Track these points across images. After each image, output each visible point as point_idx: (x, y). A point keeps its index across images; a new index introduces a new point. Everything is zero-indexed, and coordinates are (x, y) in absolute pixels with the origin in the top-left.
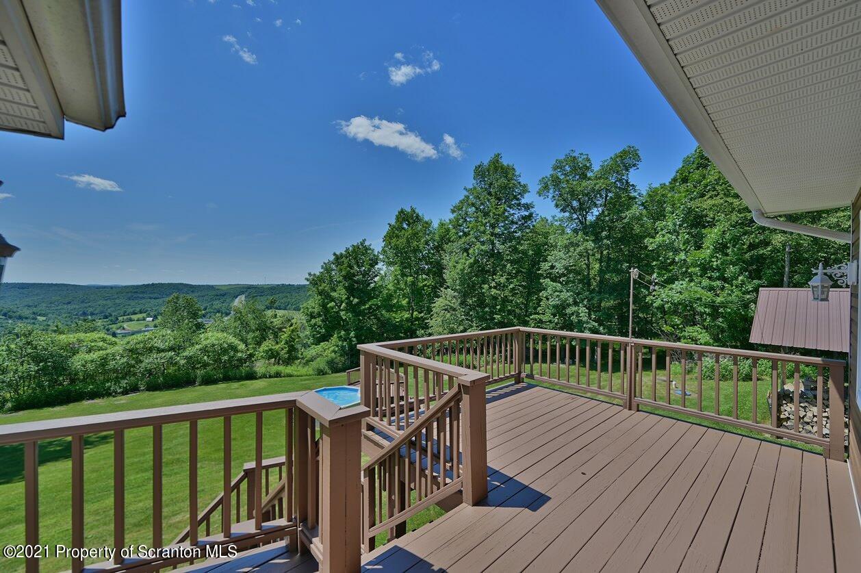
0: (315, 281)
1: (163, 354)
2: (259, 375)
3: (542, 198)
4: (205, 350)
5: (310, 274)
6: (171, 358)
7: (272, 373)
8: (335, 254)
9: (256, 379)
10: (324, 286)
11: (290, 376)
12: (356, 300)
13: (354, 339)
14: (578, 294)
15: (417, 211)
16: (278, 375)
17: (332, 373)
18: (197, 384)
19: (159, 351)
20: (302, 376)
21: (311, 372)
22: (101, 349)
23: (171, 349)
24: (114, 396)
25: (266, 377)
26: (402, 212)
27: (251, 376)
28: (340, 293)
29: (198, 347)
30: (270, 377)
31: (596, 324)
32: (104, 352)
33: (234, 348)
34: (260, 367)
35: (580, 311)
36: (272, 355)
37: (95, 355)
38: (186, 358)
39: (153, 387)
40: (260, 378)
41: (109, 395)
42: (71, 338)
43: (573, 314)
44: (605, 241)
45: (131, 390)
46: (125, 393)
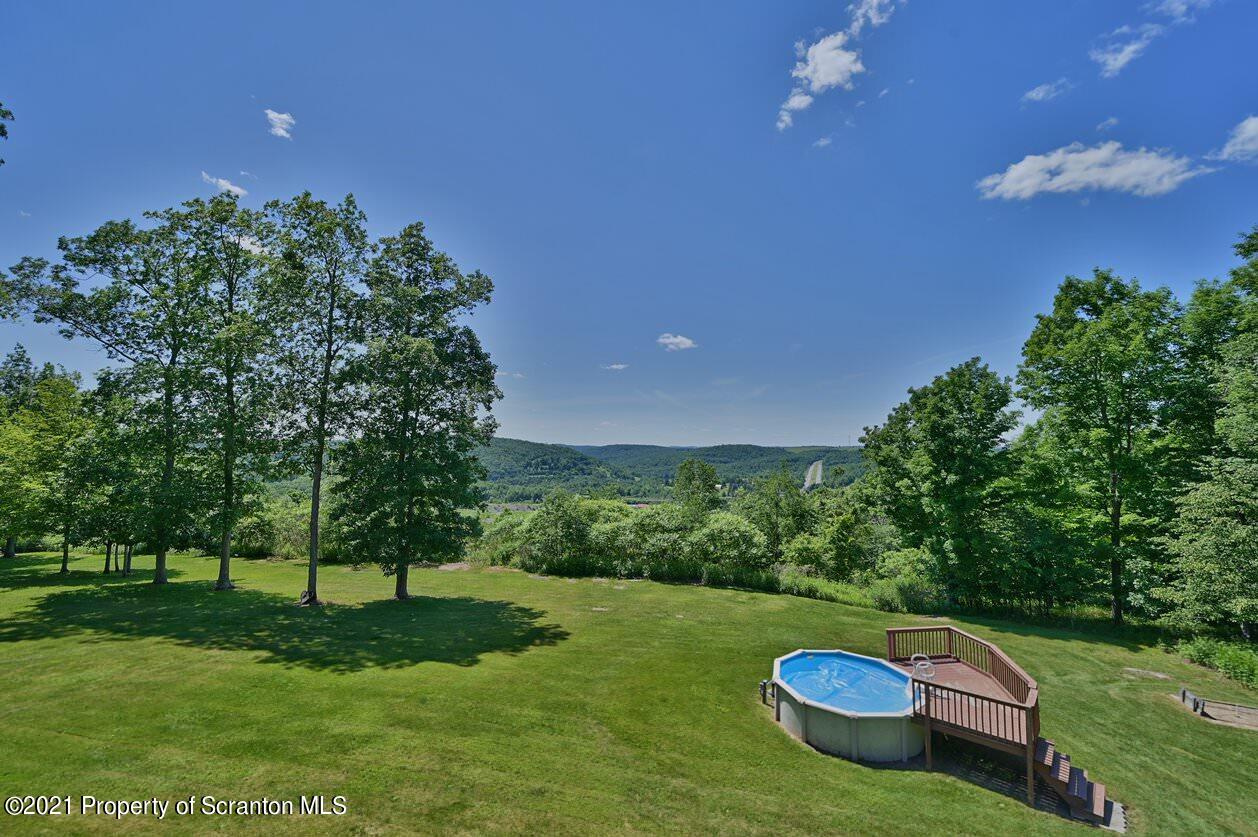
1: (666, 536)
2: (782, 588)
4: (712, 538)
5: (866, 429)
6: (675, 541)
7: (803, 588)
9: (778, 592)
11: (831, 599)
12: (952, 478)
13: (952, 555)
16: (811, 593)
17: (909, 611)
18: (703, 582)
19: (665, 530)
20: (851, 605)
21: (870, 602)
22: (616, 520)
23: (677, 530)
24: (619, 579)
25: (793, 594)
26: (1070, 286)
27: (772, 587)
28: (920, 463)
29: (704, 531)
30: (800, 594)
32: (616, 524)
33: (748, 540)
34: (787, 574)
36: (807, 557)
37: (608, 527)
38: (692, 544)
39: (657, 577)
40: (784, 592)
41: (615, 575)
42: (591, 504)
45: (636, 574)
46: (630, 576)
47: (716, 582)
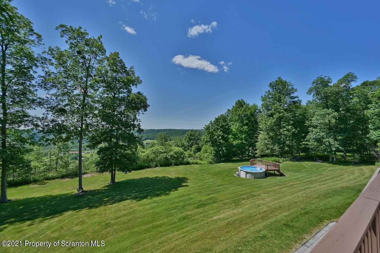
0: (208, 128)
3: (308, 95)
4: (175, 153)
5: (205, 126)
6: (166, 155)
7: (195, 162)
8: (216, 118)
10: (211, 130)
11: (200, 164)
14: (328, 134)
15: (244, 100)
16: (197, 163)
19: (162, 153)
21: (207, 163)
23: (165, 152)
24: (153, 168)
25: (193, 164)
26: (238, 101)
27: (188, 163)
29: (172, 152)
30: (195, 164)
31: (338, 146)
34: (189, 160)
35: (330, 140)
38: (170, 156)
39: (161, 166)
40: (191, 164)
41: (151, 167)
43: (327, 141)
44: (342, 112)
45: (156, 166)
46: (155, 167)
47: (176, 164)
